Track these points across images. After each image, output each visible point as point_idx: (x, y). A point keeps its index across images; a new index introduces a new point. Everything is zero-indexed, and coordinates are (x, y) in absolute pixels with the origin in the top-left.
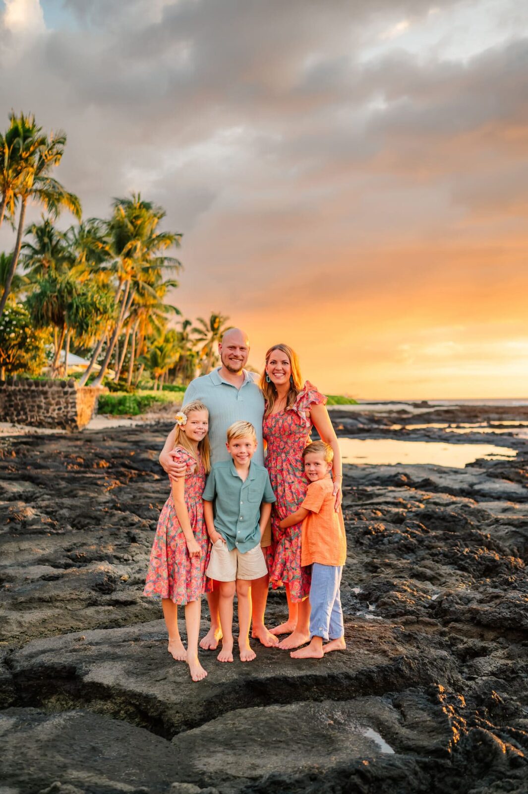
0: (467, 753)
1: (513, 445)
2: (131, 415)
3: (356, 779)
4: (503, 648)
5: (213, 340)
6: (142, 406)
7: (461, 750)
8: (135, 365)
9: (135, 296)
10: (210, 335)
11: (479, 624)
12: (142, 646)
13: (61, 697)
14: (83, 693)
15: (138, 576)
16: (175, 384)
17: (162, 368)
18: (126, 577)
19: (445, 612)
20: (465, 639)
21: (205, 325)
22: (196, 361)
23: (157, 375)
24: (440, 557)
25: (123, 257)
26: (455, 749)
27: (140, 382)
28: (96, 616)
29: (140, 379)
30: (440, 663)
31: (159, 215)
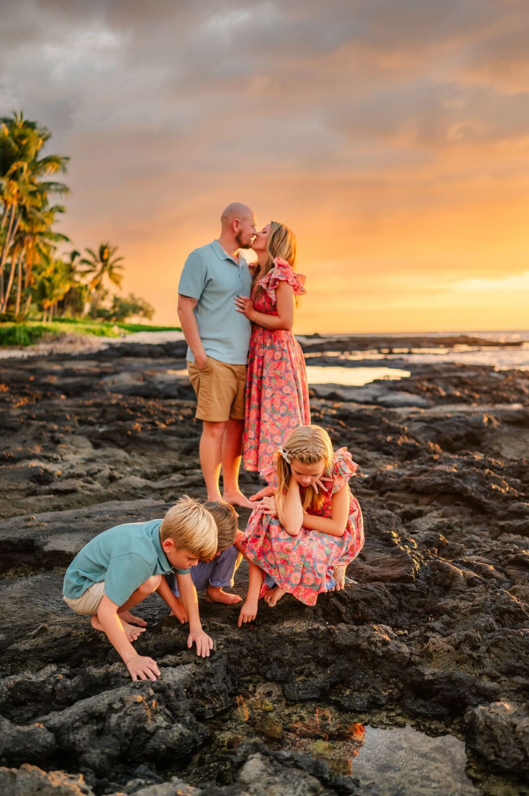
0: (427, 579)
1: (406, 367)
2: (22, 346)
3: (334, 600)
4: (437, 510)
5: (102, 271)
6: (34, 336)
7: (422, 577)
8: (22, 297)
9: (20, 223)
10: (99, 266)
11: (413, 491)
12: (96, 521)
13: (19, 569)
14: (45, 561)
15: (72, 471)
16: (63, 317)
17: (51, 299)
18: (59, 472)
19: (381, 484)
20: (402, 505)
21: (94, 256)
22: (85, 294)
23: (46, 306)
24: (365, 445)
25: (8, 179)
26: (417, 577)
27: (28, 314)
28: (38, 503)
29: (26, 312)
30: (385, 519)
31: (44, 137)
